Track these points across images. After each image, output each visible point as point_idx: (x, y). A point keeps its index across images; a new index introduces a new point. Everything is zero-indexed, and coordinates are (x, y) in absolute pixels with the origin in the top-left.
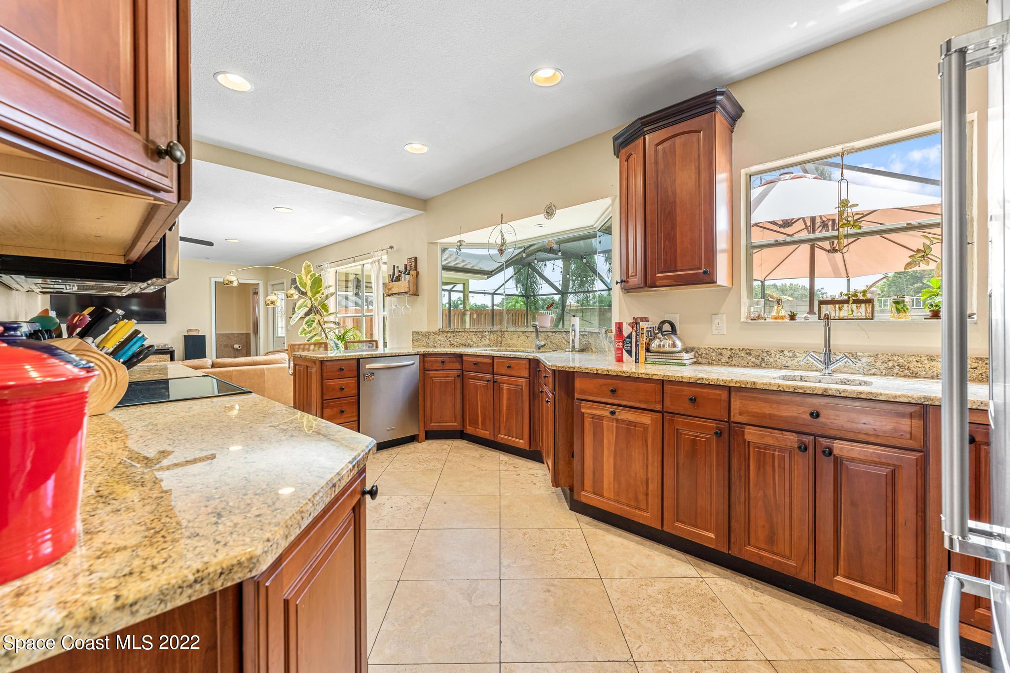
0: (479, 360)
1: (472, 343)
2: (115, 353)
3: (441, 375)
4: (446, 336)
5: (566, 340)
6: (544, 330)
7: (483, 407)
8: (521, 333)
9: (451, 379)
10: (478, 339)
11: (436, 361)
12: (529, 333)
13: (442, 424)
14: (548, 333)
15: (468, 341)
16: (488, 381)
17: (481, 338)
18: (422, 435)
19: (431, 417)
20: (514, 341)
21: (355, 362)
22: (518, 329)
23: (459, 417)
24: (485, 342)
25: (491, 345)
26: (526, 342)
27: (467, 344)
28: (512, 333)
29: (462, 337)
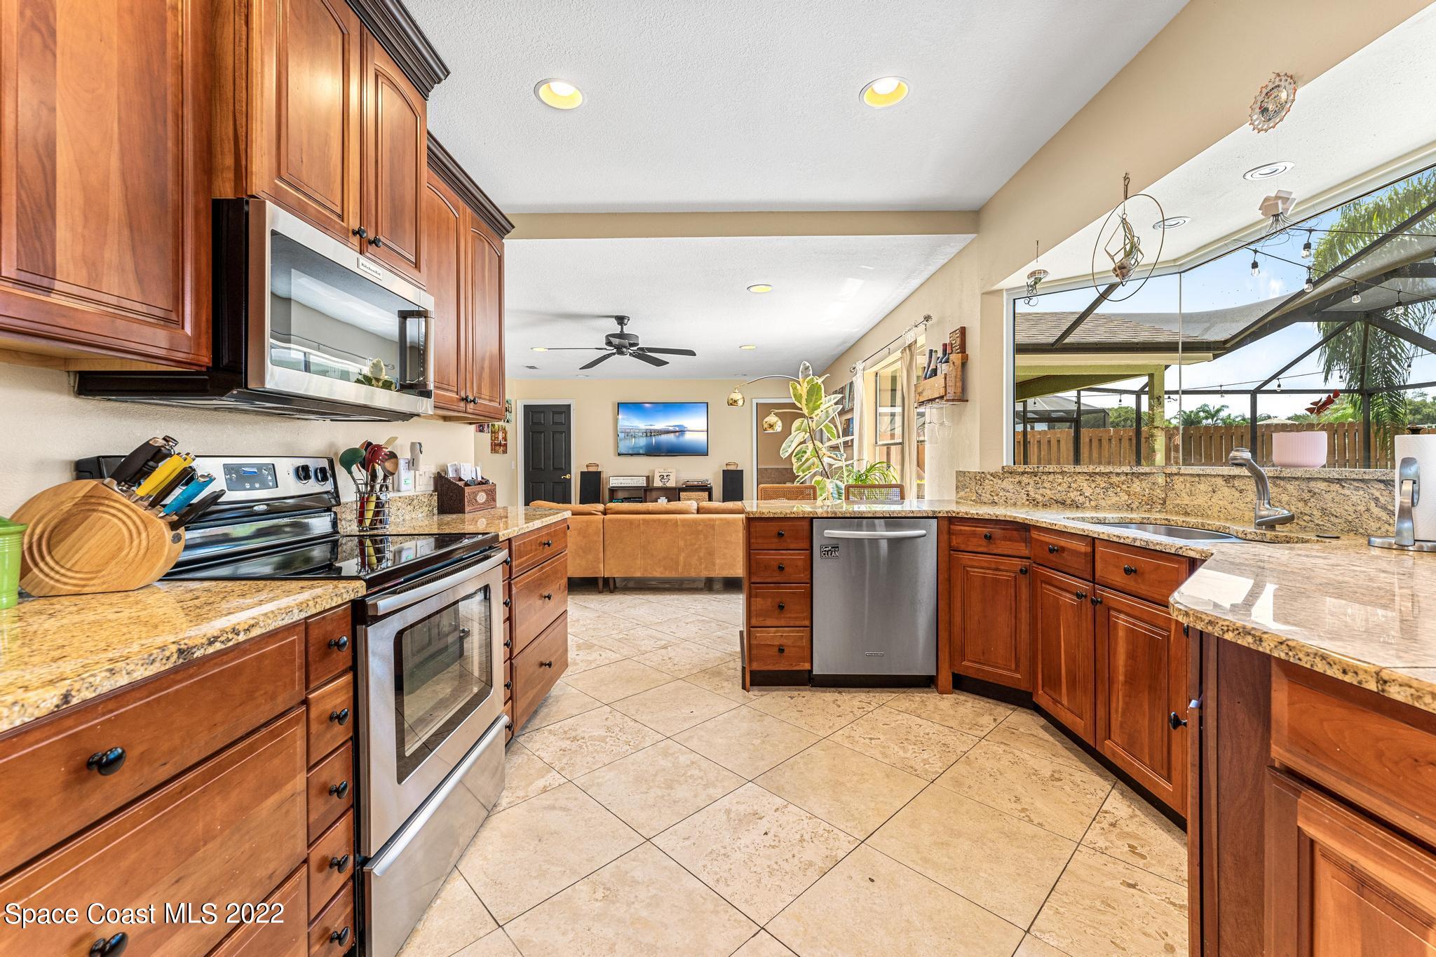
1: (1081, 499)
2: (156, 502)
3: (986, 565)
4: (1020, 482)
6: (1299, 473)
7: (1072, 659)
8: (1220, 481)
9: (1004, 576)
10: (1098, 490)
11: (974, 534)
13: (986, 668)
14: (1312, 484)
15: (1072, 495)
16: (1079, 596)
17: (1107, 489)
18: (945, 678)
19: (963, 646)
20: (1201, 500)
21: (806, 524)
22: (1209, 470)
23: (1024, 663)
24: (1117, 499)
25: (1135, 508)
26: (1237, 505)
27: (1069, 502)
28: (1193, 479)
29: (1055, 485)
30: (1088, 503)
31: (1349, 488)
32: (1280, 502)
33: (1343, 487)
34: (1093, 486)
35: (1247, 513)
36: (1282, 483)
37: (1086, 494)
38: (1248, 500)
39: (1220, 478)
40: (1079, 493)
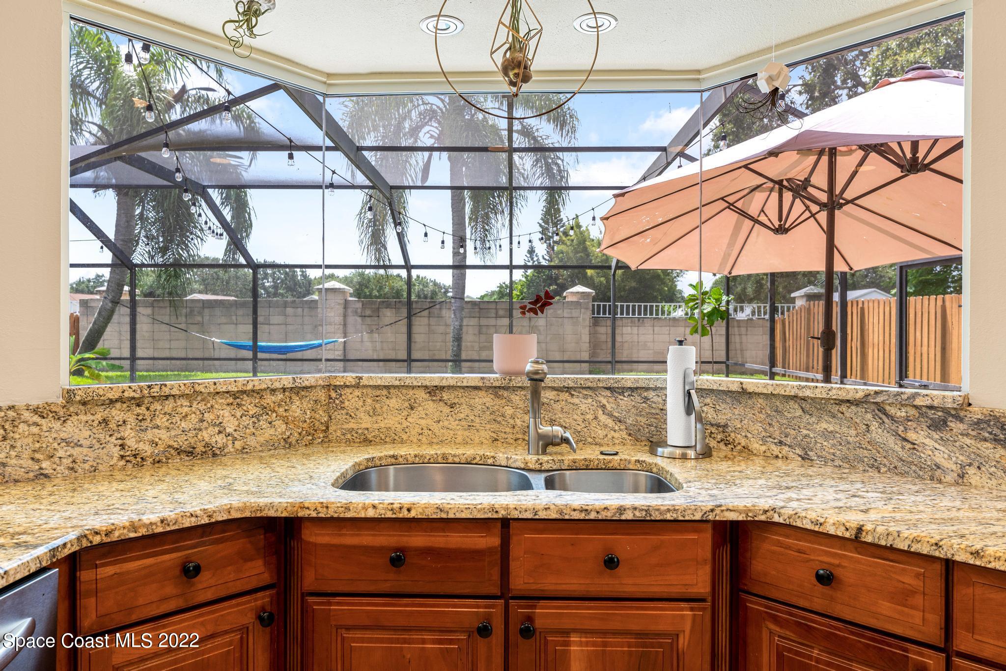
0: (418, 540)
1: (220, 440)
4: (105, 421)
5: (610, 415)
8: (421, 395)
10: (246, 421)
12: (460, 393)
15: (205, 435)
20: (391, 421)
24: (272, 431)
25: (294, 442)
26: (446, 423)
27: (200, 448)
28: (378, 392)
29: (177, 418)
30: (230, 446)
31: (578, 397)
32: (503, 416)
33: (573, 395)
34: (239, 414)
35: (459, 433)
36: (506, 394)
37: (228, 430)
38: (462, 416)
39: (422, 390)
40: (217, 429)
